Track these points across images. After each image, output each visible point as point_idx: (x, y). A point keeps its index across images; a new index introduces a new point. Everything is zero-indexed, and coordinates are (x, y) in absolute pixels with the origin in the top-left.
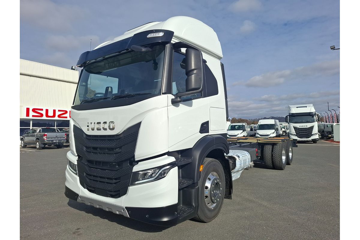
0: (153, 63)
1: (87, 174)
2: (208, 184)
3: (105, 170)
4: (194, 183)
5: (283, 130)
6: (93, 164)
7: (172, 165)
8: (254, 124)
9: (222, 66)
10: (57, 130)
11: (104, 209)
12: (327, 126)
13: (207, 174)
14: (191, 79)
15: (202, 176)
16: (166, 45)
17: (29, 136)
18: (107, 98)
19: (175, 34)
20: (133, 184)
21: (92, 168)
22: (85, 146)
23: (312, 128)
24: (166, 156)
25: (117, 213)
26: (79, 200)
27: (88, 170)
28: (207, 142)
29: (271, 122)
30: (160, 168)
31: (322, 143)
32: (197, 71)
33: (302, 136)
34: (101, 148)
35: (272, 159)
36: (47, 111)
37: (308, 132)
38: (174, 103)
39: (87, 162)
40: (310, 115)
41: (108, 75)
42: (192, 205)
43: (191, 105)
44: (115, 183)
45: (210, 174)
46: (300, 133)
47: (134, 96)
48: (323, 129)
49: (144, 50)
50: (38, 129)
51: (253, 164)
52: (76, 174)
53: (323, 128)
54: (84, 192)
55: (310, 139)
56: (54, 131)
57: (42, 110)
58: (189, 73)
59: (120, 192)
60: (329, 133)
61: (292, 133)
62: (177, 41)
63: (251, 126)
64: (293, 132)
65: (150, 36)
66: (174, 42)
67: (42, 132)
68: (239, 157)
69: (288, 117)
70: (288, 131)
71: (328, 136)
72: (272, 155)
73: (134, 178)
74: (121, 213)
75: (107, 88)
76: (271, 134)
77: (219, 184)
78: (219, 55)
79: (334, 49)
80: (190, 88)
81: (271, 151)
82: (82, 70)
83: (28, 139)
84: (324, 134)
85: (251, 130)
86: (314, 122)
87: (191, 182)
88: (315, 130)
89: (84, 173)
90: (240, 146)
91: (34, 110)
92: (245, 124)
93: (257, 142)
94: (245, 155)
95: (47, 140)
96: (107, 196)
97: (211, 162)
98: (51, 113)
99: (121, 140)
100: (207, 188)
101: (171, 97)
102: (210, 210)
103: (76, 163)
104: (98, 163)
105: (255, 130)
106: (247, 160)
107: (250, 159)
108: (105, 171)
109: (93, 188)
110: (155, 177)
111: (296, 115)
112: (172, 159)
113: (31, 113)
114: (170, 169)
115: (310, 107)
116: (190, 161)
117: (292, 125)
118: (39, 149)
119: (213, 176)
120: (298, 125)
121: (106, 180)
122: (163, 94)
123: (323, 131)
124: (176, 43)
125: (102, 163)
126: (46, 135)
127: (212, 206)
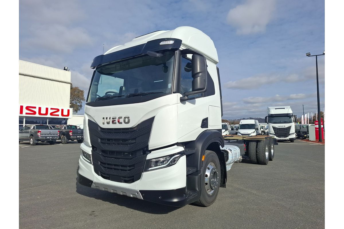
0: (163, 67)
1: (101, 162)
2: (208, 173)
3: (119, 158)
4: (197, 171)
5: (262, 130)
6: (107, 154)
7: (181, 154)
8: (234, 124)
9: (218, 70)
10: (50, 127)
11: (118, 193)
12: (303, 127)
13: (207, 164)
14: (197, 80)
15: (204, 165)
16: (176, 52)
17: (23, 133)
18: (121, 96)
19: (183, 42)
20: (146, 170)
21: (107, 157)
22: (100, 138)
23: (289, 128)
24: (176, 146)
25: (132, 196)
26: (93, 186)
27: (103, 159)
28: (207, 136)
29: (252, 122)
30: (171, 156)
31: (299, 142)
32: (202, 74)
33: (280, 136)
34: (115, 140)
35: (257, 155)
36: (40, 108)
37: (286, 132)
38: (182, 100)
39: (101, 152)
40: (288, 115)
41: (116, 76)
42: (196, 190)
43: (194, 103)
44: (129, 170)
45: (209, 164)
46: (279, 133)
47: (148, 94)
48: (299, 130)
49: (158, 55)
50: (32, 126)
51: (242, 158)
52: (91, 163)
53: (299, 128)
54: (98, 179)
55: (288, 138)
56: (47, 128)
57: (35, 108)
58: (195, 75)
59: (134, 178)
60: (304, 133)
61: (271, 133)
62: (184, 48)
63: (232, 126)
64: (272, 131)
65: (162, 43)
66: (181, 49)
67: (36, 129)
68: (231, 151)
69: (268, 117)
70: (266, 131)
71: (303, 136)
72: (257, 151)
73: (147, 165)
74: (135, 196)
75: (121, 87)
76: (252, 133)
77: (216, 173)
78: (216, 61)
79: (310, 56)
80: (196, 88)
81: (256, 147)
82: (95, 72)
83: (21, 135)
84: (300, 134)
85: (232, 129)
86: (291, 122)
87: (195, 170)
88: (293, 130)
89: (99, 162)
90: (229, 142)
91: (27, 108)
92: (227, 124)
93: (243, 139)
94: (236, 149)
95: (41, 137)
96: (121, 182)
97: (209, 154)
98: (43, 111)
99: (136, 132)
100: (207, 176)
101: (180, 95)
102: (209, 196)
103: (90, 153)
104: (112, 152)
105: (237, 130)
106: (238, 154)
107: (240, 153)
108: (119, 160)
109: (107, 174)
110: (167, 164)
111: (274, 116)
112: (181, 149)
113: (25, 111)
114: (179, 157)
115: (288, 109)
116: (194, 151)
117: (271, 125)
118: (33, 145)
119: (211, 166)
120: (277, 126)
121: (120, 168)
122: (174, 93)
123: (299, 132)
124: (184, 50)
125: (115, 153)
126: (40, 132)
127: (211, 193)
